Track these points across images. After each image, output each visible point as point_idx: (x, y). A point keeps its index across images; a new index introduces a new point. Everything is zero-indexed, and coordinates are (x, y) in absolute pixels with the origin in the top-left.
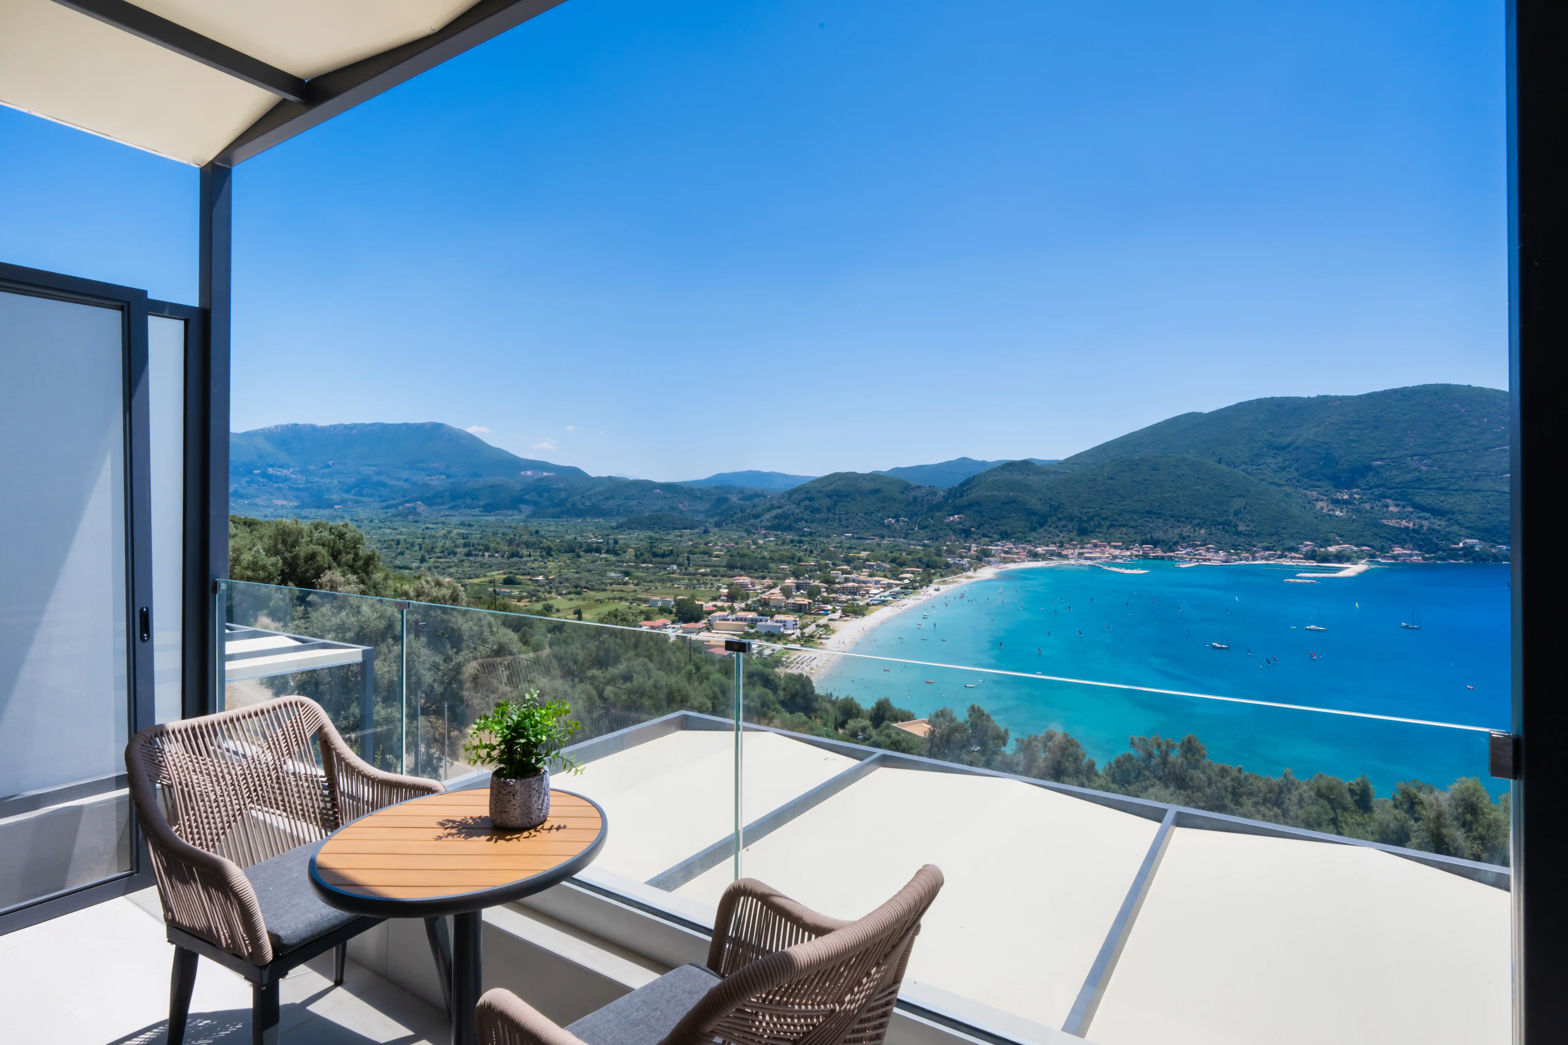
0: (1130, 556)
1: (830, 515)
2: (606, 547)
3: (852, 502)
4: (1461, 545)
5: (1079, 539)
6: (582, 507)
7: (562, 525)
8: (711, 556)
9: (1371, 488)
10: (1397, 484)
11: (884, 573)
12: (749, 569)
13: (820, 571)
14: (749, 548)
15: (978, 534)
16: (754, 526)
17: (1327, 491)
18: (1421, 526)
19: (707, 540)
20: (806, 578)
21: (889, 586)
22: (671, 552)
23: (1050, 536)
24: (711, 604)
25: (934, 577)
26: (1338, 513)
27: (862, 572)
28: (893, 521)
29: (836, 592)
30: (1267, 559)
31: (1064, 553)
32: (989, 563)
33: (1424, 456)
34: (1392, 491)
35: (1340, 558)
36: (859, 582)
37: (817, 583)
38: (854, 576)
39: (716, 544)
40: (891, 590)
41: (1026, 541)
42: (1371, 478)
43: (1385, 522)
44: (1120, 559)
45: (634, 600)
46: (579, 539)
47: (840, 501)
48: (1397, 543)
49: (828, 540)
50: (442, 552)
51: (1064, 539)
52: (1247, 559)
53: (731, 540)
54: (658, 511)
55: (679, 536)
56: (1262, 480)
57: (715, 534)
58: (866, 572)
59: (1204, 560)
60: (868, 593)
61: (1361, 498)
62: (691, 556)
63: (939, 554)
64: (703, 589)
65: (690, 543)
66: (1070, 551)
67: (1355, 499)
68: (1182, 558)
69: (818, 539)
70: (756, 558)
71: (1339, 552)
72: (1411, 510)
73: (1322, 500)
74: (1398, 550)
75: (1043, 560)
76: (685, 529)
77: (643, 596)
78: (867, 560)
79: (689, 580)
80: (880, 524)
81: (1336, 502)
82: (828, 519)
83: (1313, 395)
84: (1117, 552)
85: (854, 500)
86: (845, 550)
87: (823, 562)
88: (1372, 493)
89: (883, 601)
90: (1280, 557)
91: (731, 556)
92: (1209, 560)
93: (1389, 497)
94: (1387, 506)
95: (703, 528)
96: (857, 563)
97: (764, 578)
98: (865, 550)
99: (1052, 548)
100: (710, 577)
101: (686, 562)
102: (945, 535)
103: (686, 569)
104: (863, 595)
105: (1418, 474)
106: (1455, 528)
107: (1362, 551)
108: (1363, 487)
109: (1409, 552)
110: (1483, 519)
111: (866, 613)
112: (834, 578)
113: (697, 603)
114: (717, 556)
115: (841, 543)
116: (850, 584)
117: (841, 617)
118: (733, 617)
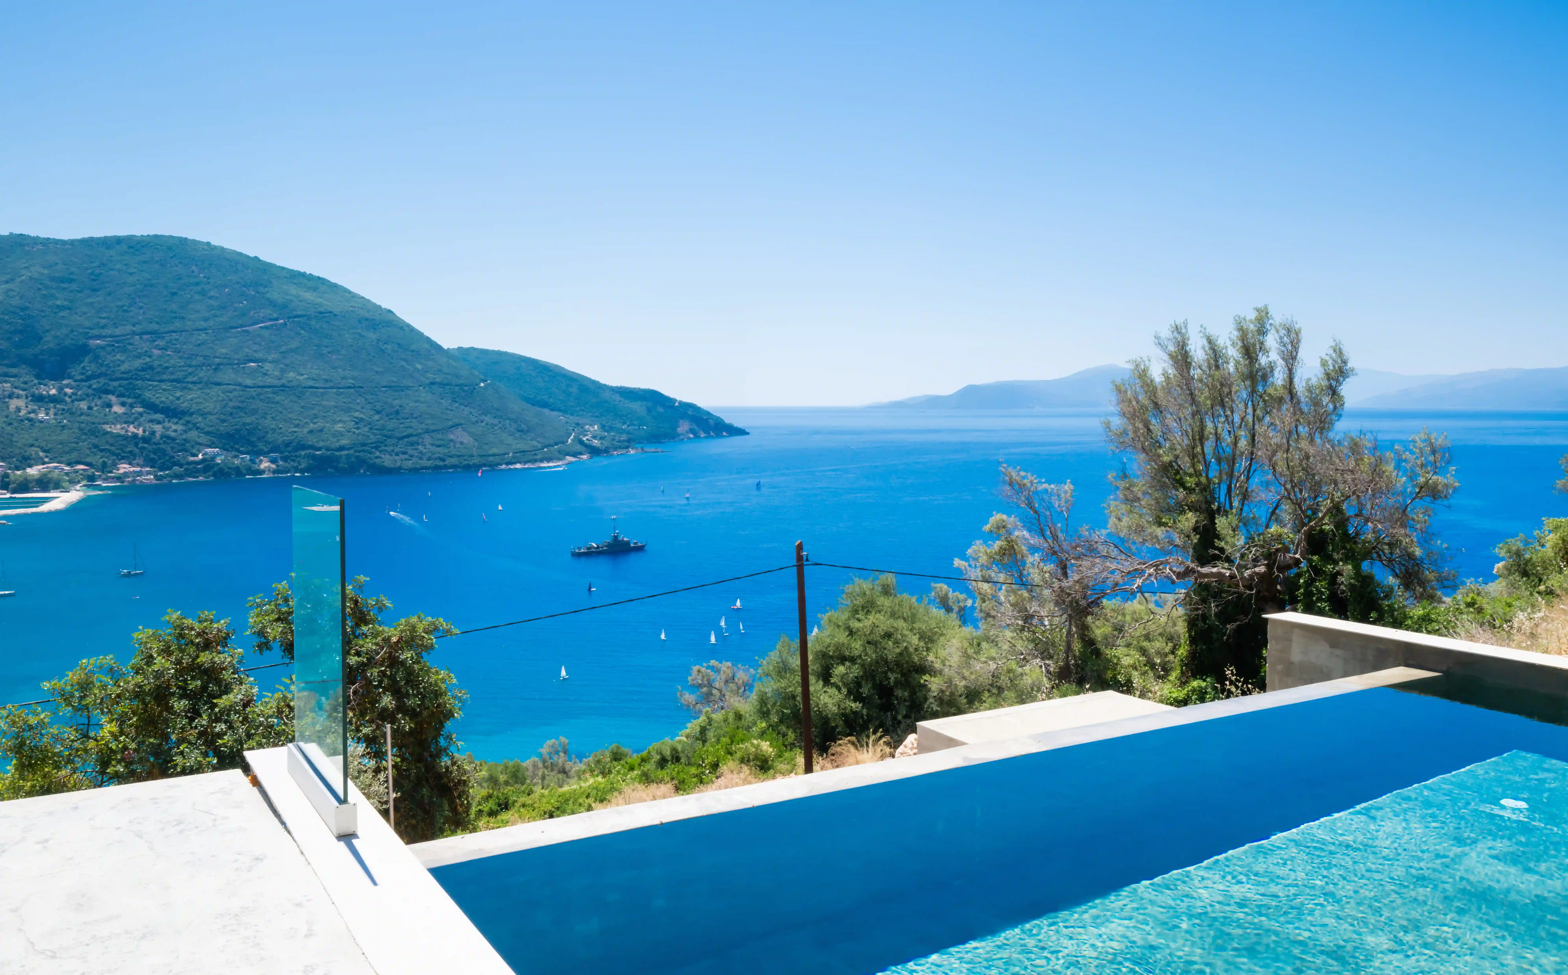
4: (200, 456)
9: (88, 378)
10: (123, 373)
17: (25, 383)
18: (153, 433)
26: (42, 415)
33: (157, 334)
34: (113, 384)
35: (45, 484)
42: (88, 365)
43: (107, 428)
48: (123, 458)
61: (73, 394)
67: (66, 394)
71: (43, 474)
72: (141, 410)
73: (18, 397)
74: (124, 468)
81: (39, 399)
88: (90, 387)
93: (107, 392)
94: (110, 406)
105: (148, 359)
106: (193, 434)
107: (76, 472)
108: (78, 377)
109: (138, 469)
110: (224, 421)
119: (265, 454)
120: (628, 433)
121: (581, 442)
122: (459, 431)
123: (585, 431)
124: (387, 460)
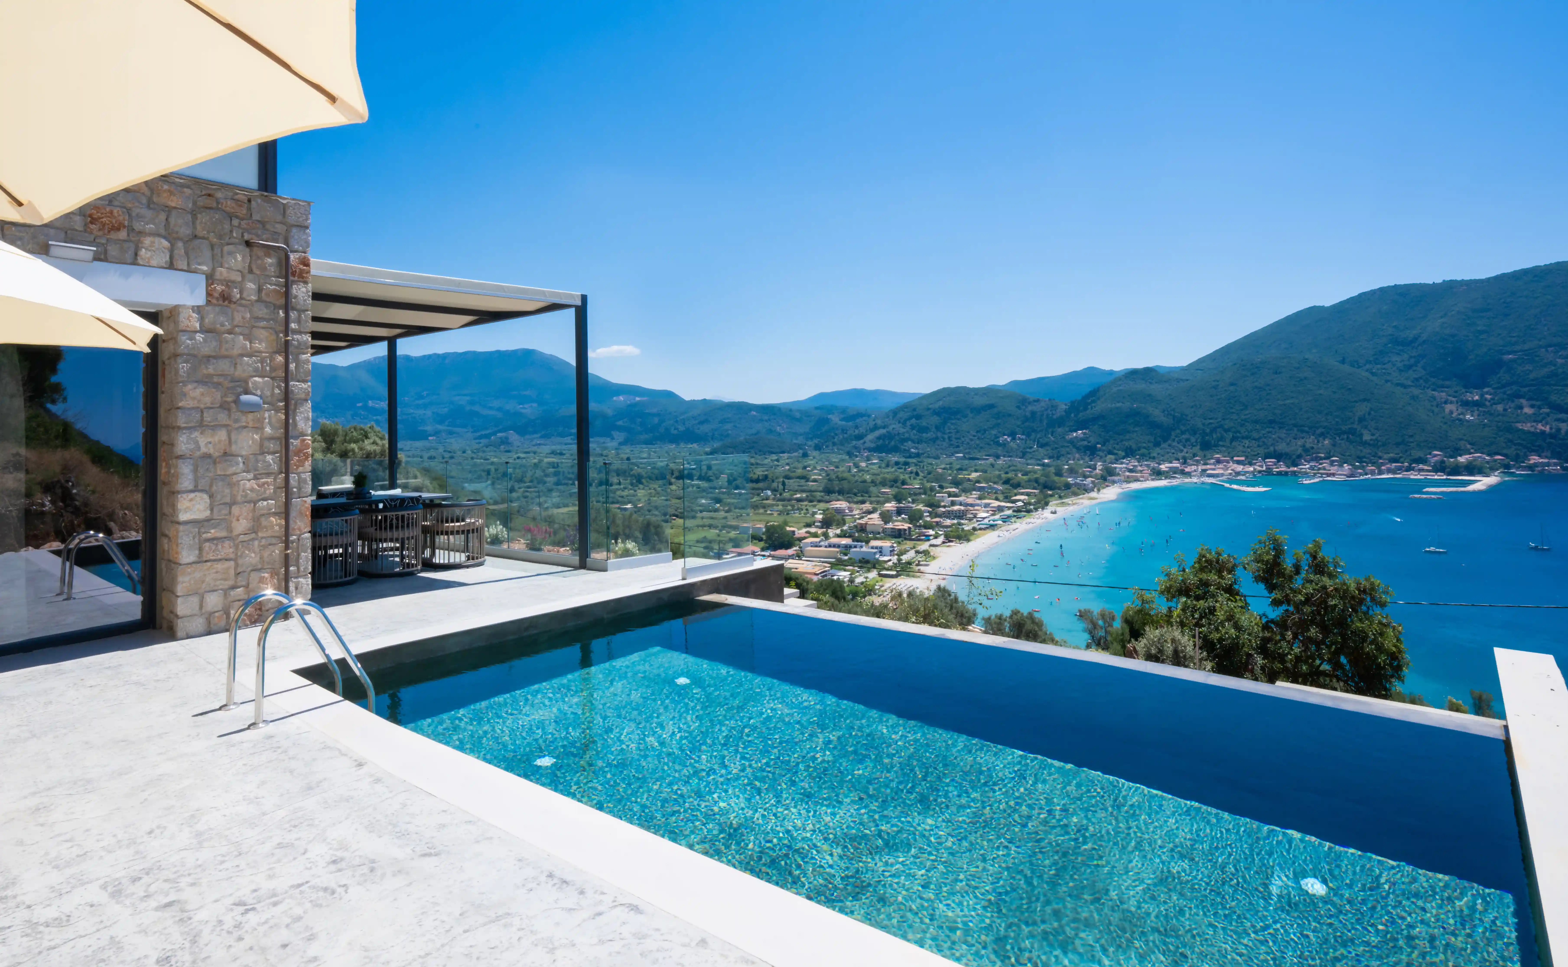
0: (1253, 472)
1: (939, 434)
2: (698, 474)
3: (963, 419)
5: (1202, 454)
6: (675, 432)
7: (655, 452)
8: (808, 480)
9: (1503, 386)
10: (1532, 380)
11: (995, 495)
12: (847, 493)
13: (925, 494)
14: (849, 471)
15: (1103, 451)
16: (855, 447)
17: (1456, 392)
19: (806, 464)
20: (909, 502)
21: (1000, 509)
22: (766, 477)
23: (1173, 451)
24: (804, 530)
25: (1051, 499)
26: (1467, 417)
27: (971, 494)
28: (1009, 439)
29: (940, 516)
30: (1393, 472)
31: (1187, 470)
32: (1114, 482)
34: (1526, 390)
35: (1471, 469)
36: (967, 505)
37: (921, 507)
38: (961, 499)
39: (815, 468)
40: (1002, 514)
41: (1150, 458)
42: (1502, 375)
44: (1243, 475)
45: (724, 527)
46: (672, 466)
47: (950, 418)
49: (937, 461)
50: (531, 481)
51: (1187, 455)
52: (1372, 473)
53: (831, 463)
54: (755, 434)
55: (775, 460)
56: (1387, 381)
57: (814, 458)
58: (975, 494)
59: (1329, 475)
60: (975, 517)
61: (1492, 399)
62: (787, 481)
63: (1059, 473)
64: (797, 515)
65: (787, 467)
66: (1194, 468)
67: (1486, 399)
68: (1307, 473)
69: (925, 460)
70: (856, 481)
71: (1469, 463)
73: (1451, 403)
74: (1535, 459)
75: (1166, 478)
76: (783, 452)
77: (734, 523)
78: (978, 481)
79: (783, 506)
80: (995, 442)
81: (1466, 404)
82: (937, 438)
84: (1240, 468)
85: (966, 416)
86: (955, 472)
87: (928, 485)
88: (1504, 393)
89: (992, 526)
90: (1408, 470)
91: (830, 480)
92: (1333, 474)
93: (1523, 397)
94: (1520, 407)
95: (801, 451)
96: (966, 484)
97: (863, 502)
98: (976, 471)
99: (1176, 464)
100: (806, 503)
101: (781, 487)
102: (1068, 453)
103: (781, 494)
104: (970, 519)
107: (1495, 461)
108: (1495, 386)
111: (972, 538)
112: (939, 501)
113: (788, 529)
114: (815, 481)
115: (951, 464)
116: (956, 508)
117: (944, 542)
118: (826, 543)
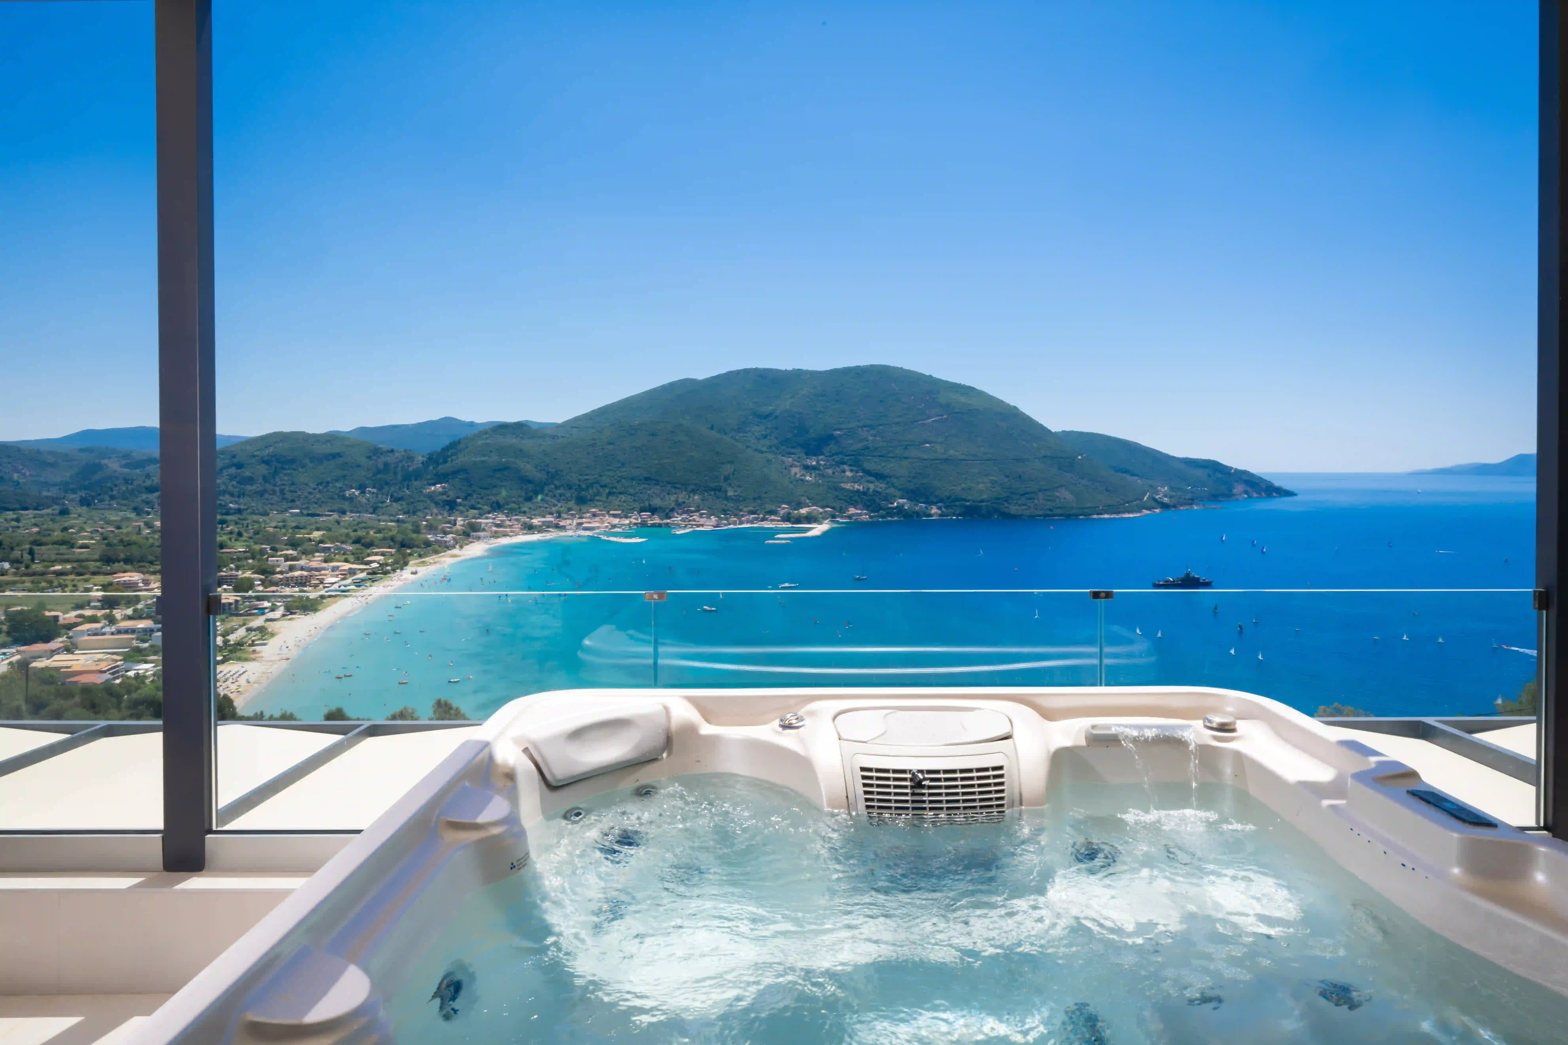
0: (629, 525)
3: (300, 470)
4: (895, 504)
5: (577, 508)
8: (72, 546)
9: (833, 455)
10: (852, 451)
11: (344, 557)
12: (139, 561)
13: (253, 558)
14: (138, 533)
15: (464, 506)
16: (146, 503)
17: (800, 458)
18: (868, 489)
19: (66, 524)
20: (231, 569)
21: (352, 572)
23: (546, 505)
24: (74, 613)
25: (410, 558)
26: (808, 478)
27: (314, 557)
28: (357, 493)
29: (276, 584)
30: (752, 523)
31: (561, 524)
32: (478, 538)
33: (872, 427)
34: (846, 458)
35: (810, 519)
36: (310, 569)
37: (248, 574)
38: (302, 562)
39: (82, 529)
40: (354, 577)
41: (520, 512)
42: (833, 447)
43: (843, 485)
44: (619, 527)
47: (283, 468)
48: (852, 504)
49: (266, 518)
51: (562, 509)
52: (735, 523)
53: (109, 523)
55: (13, 520)
56: (748, 447)
57: (80, 516)
58: (319, 556)
59: (698, 526)
60: (322, 583)
61: (825, 464)
62: (35, 548)
63: (417, 530)
64: (58, 593)
65: (35, 529)
66: (569, 522)
67: (821, 465)
68: (678, 525)
69: (249, 517)
71: (809, 513)
72: (861, 474)
73: (796, 466)
74: (852, 510)
75: (539, 532)
76: (25, 509)
78: (321, 542)
79: (33, 582)
80: (339, 496)
81: (807, 468)
82: (265, 491)
83: (790, 368)
84: (616, 521)
85: (303, 466)
86: (290, 531)
87: (257, 547)
88: (833, 460)
89: (343, 592)
90: (763, 520)
91: (108, 545)
92: (702, 525)
93: (844, 463)
94: (844, 471)
95: (57, 508)
96: (307, 546)
98: (318, 529)
99: (549, 518)
100: (72, 577)
101: (27, 557)
102: (425, 508)
103: (27, 567)
104: (316, 586)
105: (866, 443)
106: (891, 490)
107: (826, 512)
108: (828, 454)
109: (860, 512)
110: (910, 481)
111: (320, 607)
112: (274, 566)
113: (47, 614)
114: (82, 547)
115: (284, 521)
116: (297, 573)
117: (284, 615)
118: (113, 629)
119: (934, 503)
120: (1192, 493)
121: (1155, 500)
122: (1063, 490)
123: (1158, 491)
124: (1013, 509)
